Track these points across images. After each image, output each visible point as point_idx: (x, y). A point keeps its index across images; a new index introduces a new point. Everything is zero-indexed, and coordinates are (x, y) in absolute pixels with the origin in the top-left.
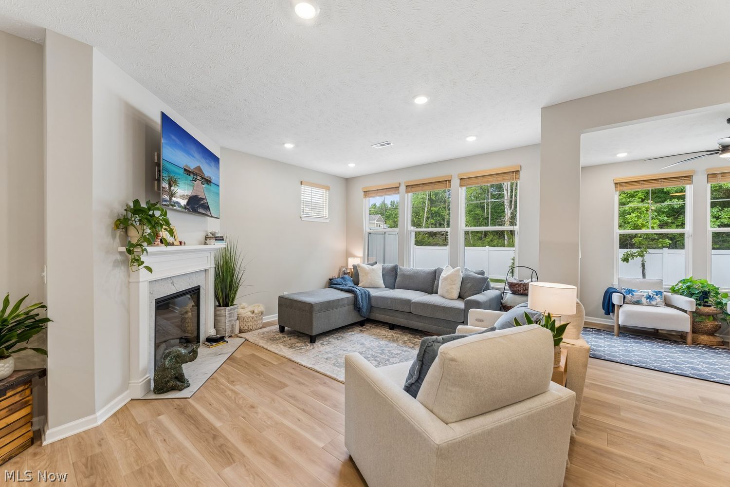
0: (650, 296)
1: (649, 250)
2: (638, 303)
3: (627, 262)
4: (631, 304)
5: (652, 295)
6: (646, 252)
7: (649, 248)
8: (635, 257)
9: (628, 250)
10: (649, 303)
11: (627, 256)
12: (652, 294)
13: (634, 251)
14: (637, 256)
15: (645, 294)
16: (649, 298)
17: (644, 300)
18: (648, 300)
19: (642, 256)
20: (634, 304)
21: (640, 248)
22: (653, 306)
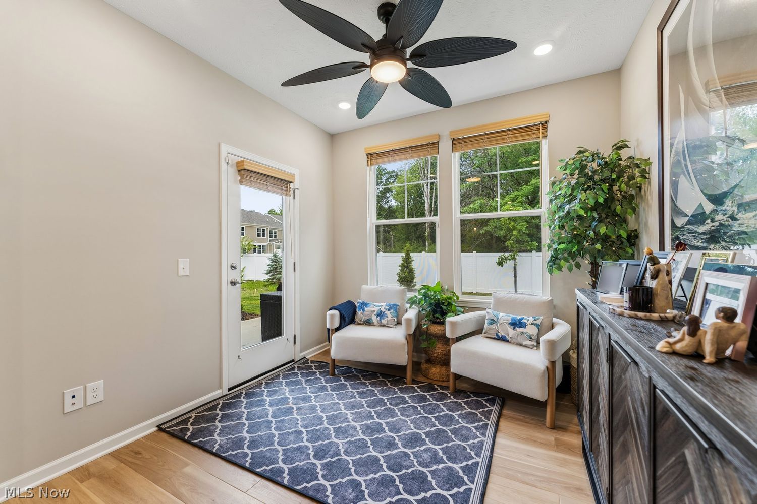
0: (381, 312)
1: (520, 253)
2: (368, 323)
3: (502, 266)
4: (362, 324)
5: (383, 311)
6: (517, 255)
7: (520, 251)
8: (508, 261)
9: (502, 253)
10: (379, 322)
11: (501, 259)
12: (385, 308)
13: (507, 254)
14: (509, 260)
15: (377, 309)
16: (380, 315)
17: (375, 319)
18: (378, 318)
19: (514, 258)
20: (366, 324)
21: (512, 251)
22: (384, 326)
